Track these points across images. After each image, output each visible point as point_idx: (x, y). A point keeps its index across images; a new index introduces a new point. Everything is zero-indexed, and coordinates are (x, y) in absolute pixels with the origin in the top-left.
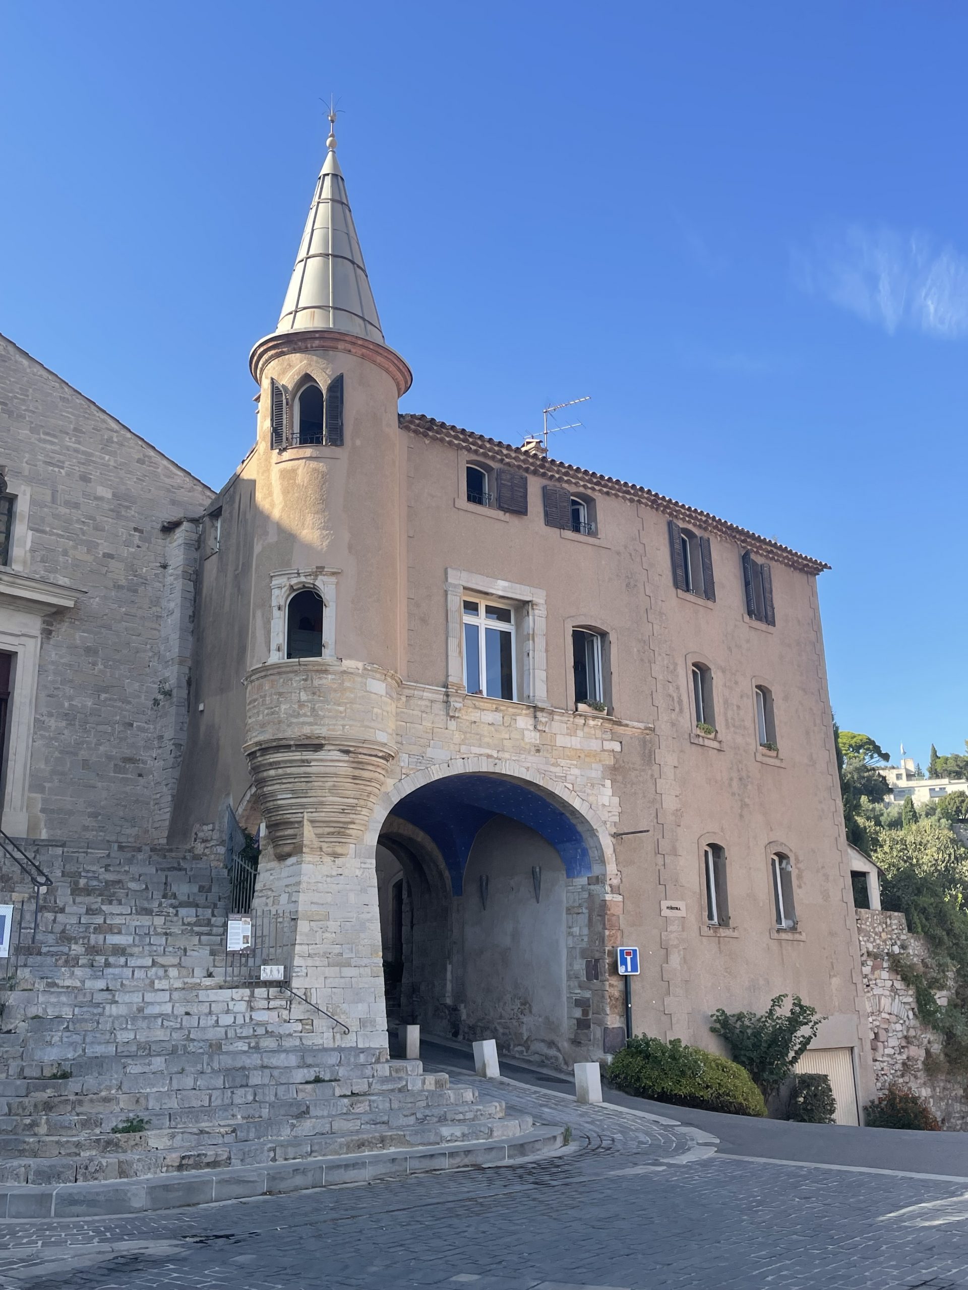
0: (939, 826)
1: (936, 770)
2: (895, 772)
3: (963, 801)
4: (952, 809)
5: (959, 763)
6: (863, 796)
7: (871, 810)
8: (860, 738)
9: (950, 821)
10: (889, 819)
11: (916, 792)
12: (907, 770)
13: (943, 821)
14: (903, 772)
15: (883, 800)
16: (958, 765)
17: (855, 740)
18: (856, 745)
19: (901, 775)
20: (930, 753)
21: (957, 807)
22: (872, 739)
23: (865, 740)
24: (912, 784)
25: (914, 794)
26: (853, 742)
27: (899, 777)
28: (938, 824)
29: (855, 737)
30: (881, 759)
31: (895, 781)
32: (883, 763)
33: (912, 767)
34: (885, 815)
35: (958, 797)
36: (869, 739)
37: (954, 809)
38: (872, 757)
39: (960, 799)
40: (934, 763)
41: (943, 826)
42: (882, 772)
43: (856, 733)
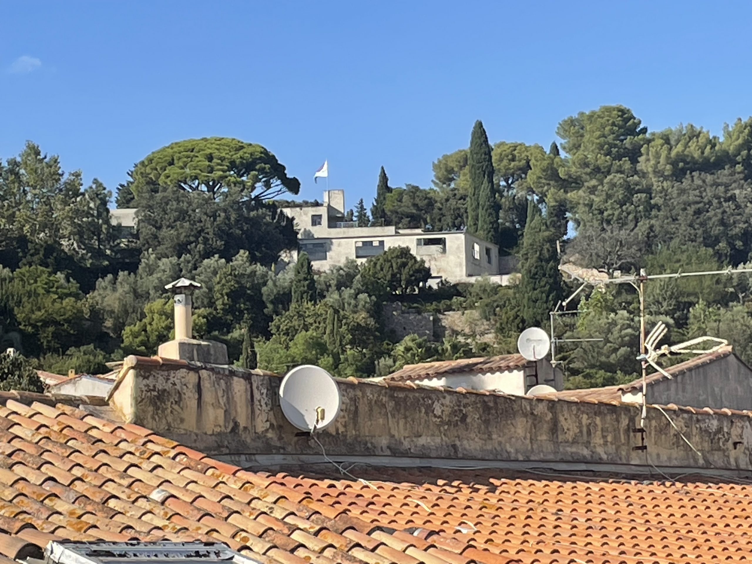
0: (356, 306)
1: (383, 211)
2: (312, 211)
3: (404, 265)
4: (385, 276)
5: (417, 201)
6: (242, 251)
7: (249, 276)
8: (250, 150)
9: (373, 298)
10: (275, 291)
11: (334, 247)
12: (329, 207)
13: (363, 296)
14: (323, 211)
15: (275, 259)
16: (415, 205)
17: (241, 153)
18: (241, 163)
19: (320, 216)
20: (377, 181)
21: (393, 275)
22: (272, 152)
23: (258, 155)
24: (334, 232)
25: (330, 249)
26: (237, 157)
27: (316, 220)
28: (353, 302)
29: (242, 148)
30: (285, 189)
31: (310, 228)
32: (288, 196)
33: (339, 205)
34: (270, 283)
35: (397, 257)
36: (265, 152)
37: (389, 277)
38: (268, 185)
39: (399, 261)
40: (381, 199)
41: (360, 306)
42: (288, 212)
43: (246, 141)
